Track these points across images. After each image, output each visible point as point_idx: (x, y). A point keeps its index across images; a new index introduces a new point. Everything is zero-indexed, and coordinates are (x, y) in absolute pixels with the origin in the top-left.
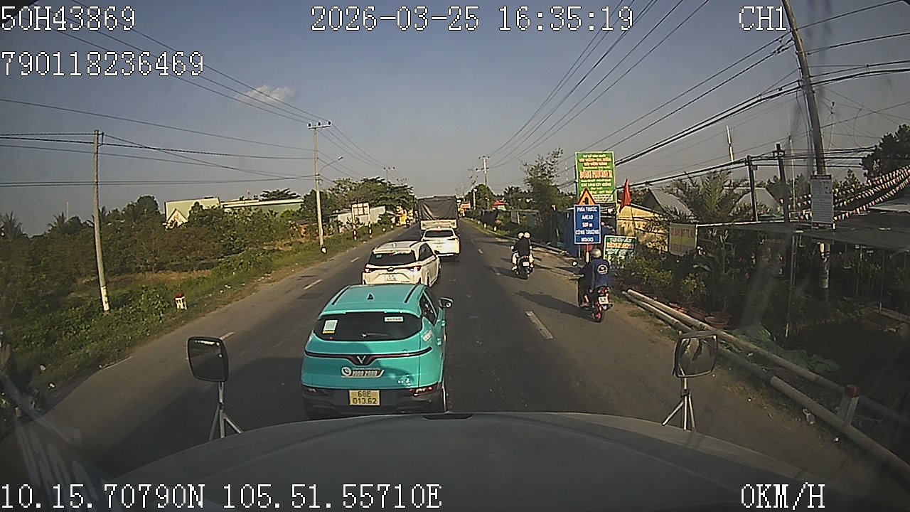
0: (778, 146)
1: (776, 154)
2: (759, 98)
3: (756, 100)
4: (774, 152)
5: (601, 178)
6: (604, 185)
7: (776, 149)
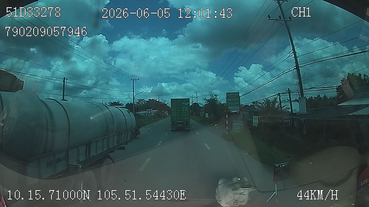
0: (289, 89)
1: (288, 91)
2: (283, 73)
3: (282, 74)
4: (287, 91)
5: (235, 101)
6: (236, 104)
7: (288, 90)
